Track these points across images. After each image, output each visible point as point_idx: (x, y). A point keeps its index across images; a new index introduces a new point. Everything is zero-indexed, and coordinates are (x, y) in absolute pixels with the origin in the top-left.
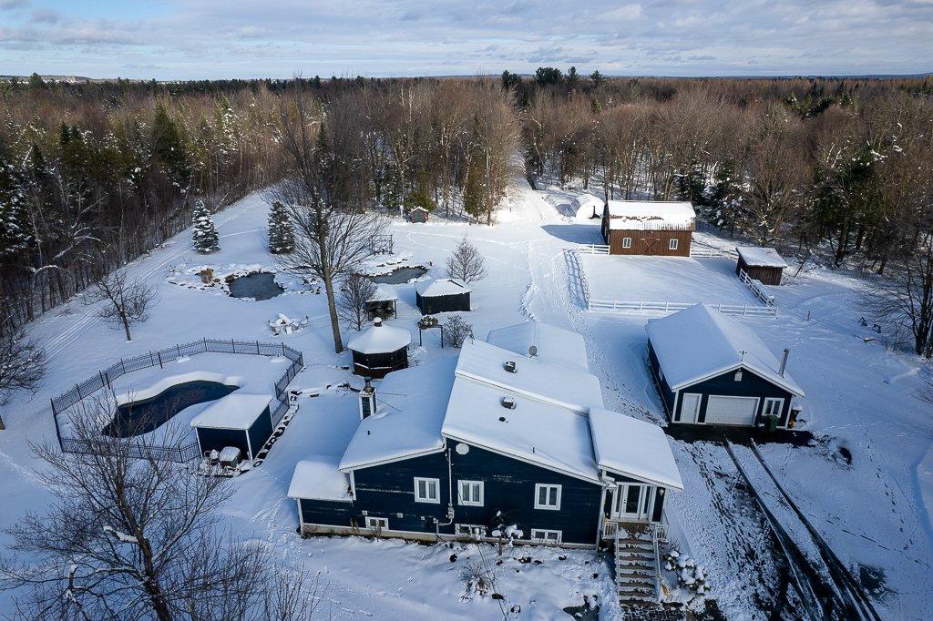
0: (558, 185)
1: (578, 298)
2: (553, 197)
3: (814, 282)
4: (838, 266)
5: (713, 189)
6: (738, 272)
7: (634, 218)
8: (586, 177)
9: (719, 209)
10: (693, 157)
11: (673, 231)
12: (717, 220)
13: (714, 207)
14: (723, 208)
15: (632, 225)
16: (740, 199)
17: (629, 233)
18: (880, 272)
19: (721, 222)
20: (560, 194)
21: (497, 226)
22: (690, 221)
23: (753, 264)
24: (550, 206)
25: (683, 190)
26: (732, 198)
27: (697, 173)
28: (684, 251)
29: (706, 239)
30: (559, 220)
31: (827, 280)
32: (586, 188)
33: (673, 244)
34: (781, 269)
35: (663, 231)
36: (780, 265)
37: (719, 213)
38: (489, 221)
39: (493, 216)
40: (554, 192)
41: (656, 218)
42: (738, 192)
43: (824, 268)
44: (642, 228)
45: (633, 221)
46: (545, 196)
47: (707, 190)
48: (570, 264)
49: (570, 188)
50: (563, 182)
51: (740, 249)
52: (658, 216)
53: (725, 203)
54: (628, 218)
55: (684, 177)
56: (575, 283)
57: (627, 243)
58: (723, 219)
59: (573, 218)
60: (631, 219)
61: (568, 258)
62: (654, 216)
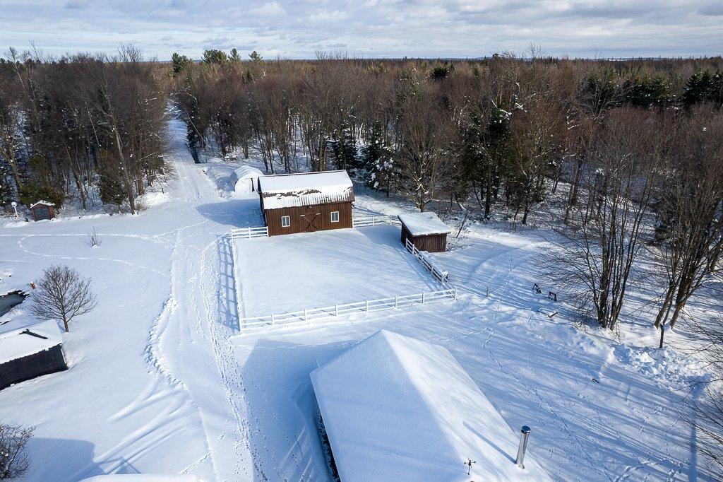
0: (220, 156)
1: (228, 313)
2: (214, 170)
3: (475, 242)
4: (488, 219)
5: (364, 151)
6: (404, 242)
7: (289, 194)
8: (245, 146)
9: (373, 172)
10: (342, 122)
11: (332, 204)
12: (374, 183)
13: (368, 170)
14: (376, 171)
15: (288, 202)
16: (391, 161)
17: (286, 211)
18: (524, 221)
19: (376, 184)
20: (222, 165)
21: (143, 213)
22: (348, 191)
23: (418, 234)
24: (210, 180)
25: (337, 155)
26: (384, 160)
27: (347, 137)
28: (346, 222)
29: (365, 202)
30: (217, 197)
31: (484, 237)
32: (247, 157)
33: (335, 217)
34: (445, 235)
35: (321, 204)
36: (443, 231)
37: (373, 176)
38: (133, 209)
39: (136, 203)
40: (215, 165)
41: (313, 191)
42: (389, 154)
43: (478, 223)
44: (299, 204)
45: (288, 197)
46: (206, 169)
47: (359, 154)
48: (223, 256)
49: (232, 159)
50: (224, 152)
51: (402, 217)
52: (315, 189)
53: (378, 166)
54: (283, 194)
55: (336, 142)
56: (227, 287)
57: (286, 222)
58: (378, 181)
59: (233, 193)
60: (286, 195)
61: (222, 248)
62: (310, 189)
